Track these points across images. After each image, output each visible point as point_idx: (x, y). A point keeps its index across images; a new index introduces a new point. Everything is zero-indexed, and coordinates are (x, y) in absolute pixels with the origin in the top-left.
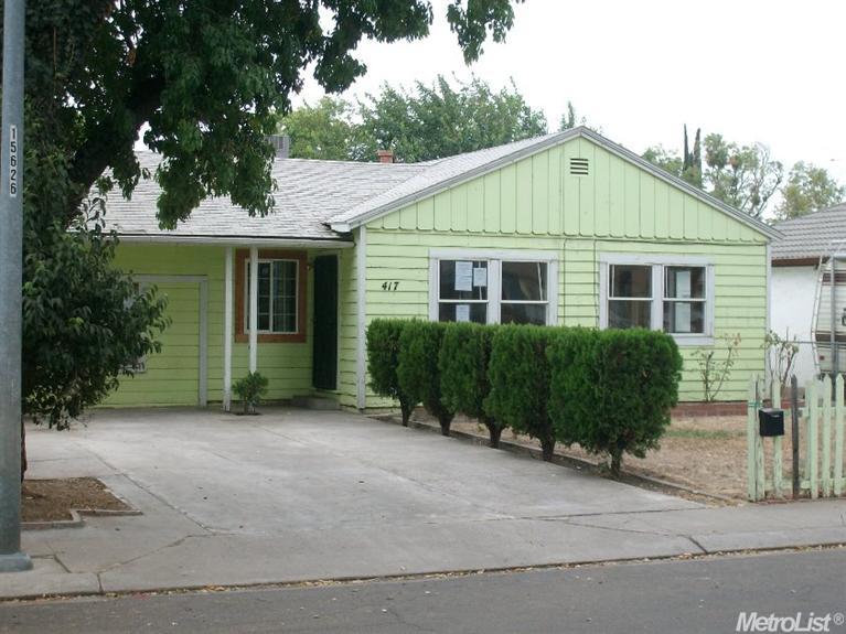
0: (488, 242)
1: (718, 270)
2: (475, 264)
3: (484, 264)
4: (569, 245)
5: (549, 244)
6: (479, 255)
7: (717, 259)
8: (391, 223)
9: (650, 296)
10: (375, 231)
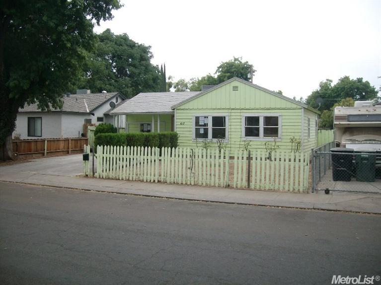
0: (209, 111)
1: (284, 117)
2: (205, 117)
3: (207, 117)
4: (232, 111)
5: (227, 111)
6: (206, 115)
7: (283, 114)
8: (182, 107)
9: (259, 125)
10: (179, 109)
